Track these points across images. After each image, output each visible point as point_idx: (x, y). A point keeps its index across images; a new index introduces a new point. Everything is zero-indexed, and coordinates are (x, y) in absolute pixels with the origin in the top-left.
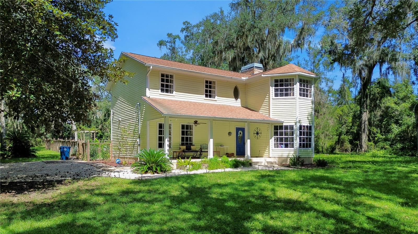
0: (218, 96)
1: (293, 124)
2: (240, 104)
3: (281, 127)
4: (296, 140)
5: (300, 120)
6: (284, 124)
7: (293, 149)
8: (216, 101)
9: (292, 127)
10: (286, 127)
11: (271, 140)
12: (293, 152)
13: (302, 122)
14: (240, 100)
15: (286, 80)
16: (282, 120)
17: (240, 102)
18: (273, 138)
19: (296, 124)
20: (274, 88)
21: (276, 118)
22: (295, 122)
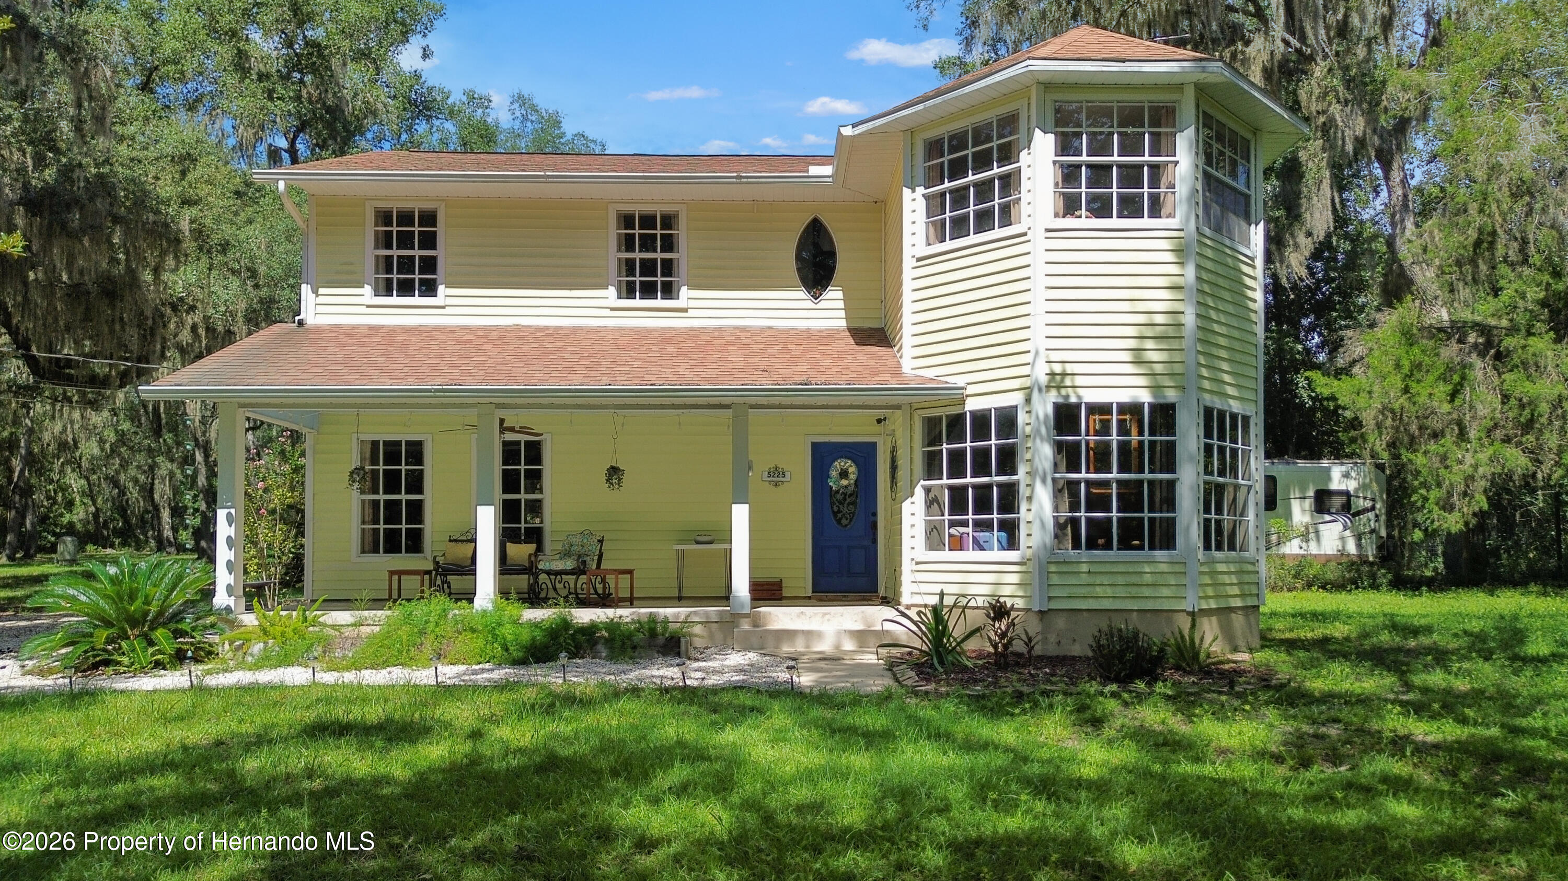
0: (692, 287)
1: (1015, 399)
2: (842, 314)
3: (956, 423)
4: (1030, 499)
5: (1058, 368)
6: (972, 405)
7: (1013, 555)
8: (685, 310)
9: (1008, 420)
10: (981, 420)
11: (906, 506)
12: (1015, 578)
13: (1079, 381)
14: (839, 295)
15: (981, 134)
16: (960, 381)
17: (841, 304)
18: (919, 493)
19: (1028, 400)
20: (920, 190)
21: (930, 373)
22: (1027, 382)
